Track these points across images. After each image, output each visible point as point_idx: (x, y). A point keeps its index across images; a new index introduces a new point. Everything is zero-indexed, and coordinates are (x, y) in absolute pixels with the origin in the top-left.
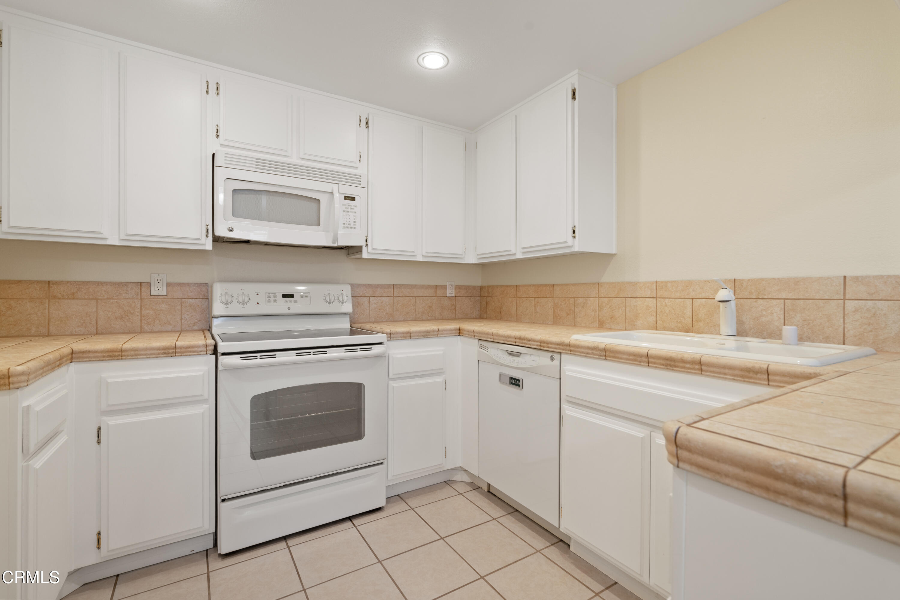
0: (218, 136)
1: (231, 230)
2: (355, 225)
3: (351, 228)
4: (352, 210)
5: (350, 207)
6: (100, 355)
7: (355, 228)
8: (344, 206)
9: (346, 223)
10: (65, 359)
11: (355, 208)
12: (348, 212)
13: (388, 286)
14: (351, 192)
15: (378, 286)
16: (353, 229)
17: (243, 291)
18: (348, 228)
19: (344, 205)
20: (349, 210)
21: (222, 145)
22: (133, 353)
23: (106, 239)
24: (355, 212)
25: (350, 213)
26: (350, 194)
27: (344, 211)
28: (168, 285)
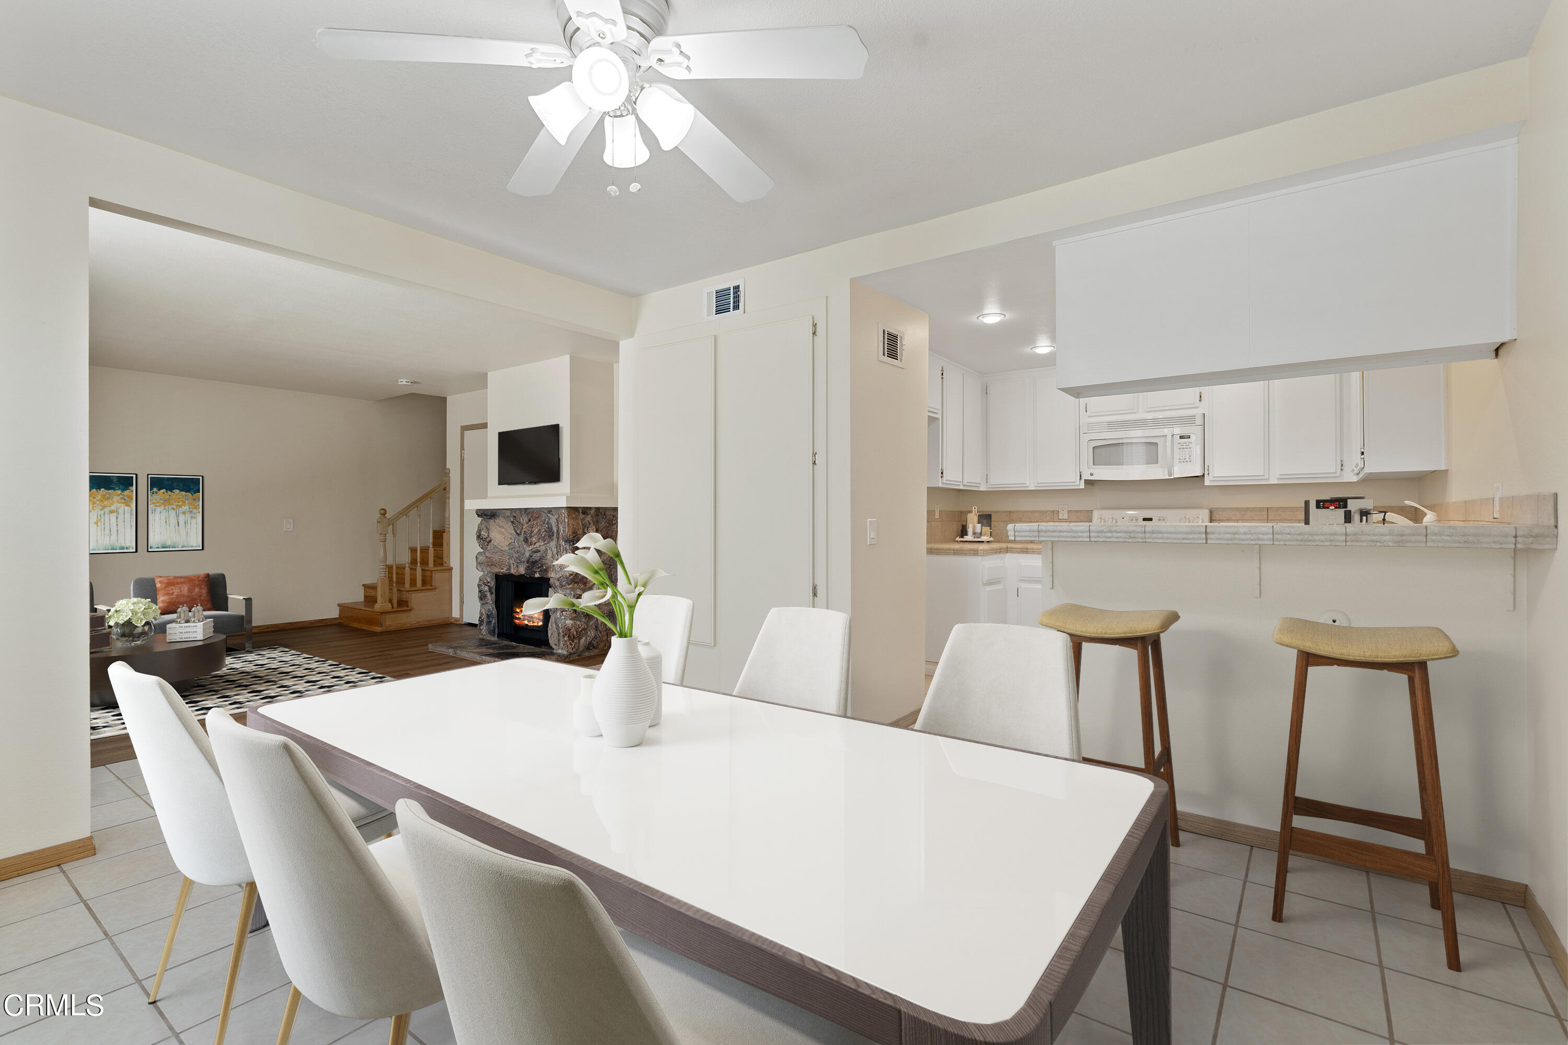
0: (1086, 411)
1: (1092, 475)
2: (1190, 459)
3: (1187, 461)
4: (1187, 447)
5: (1185, 444)
6: (1018, 550)
7: (1190, 461)
8: (1179, 445)
9: (1182, 458)
10: (1003, 550)
11: (1190, 444)
12: (1184, 448)
13: (1261, 509)
14: (1185, 431)
15: (1247, 509)
16: (1188, 463)
17: (1113, 516)
18: (1184, 462)
19: (1179, 443)
20: (1185, 447)
21: (1089, 417)
22: (1031, 550)
23: (1028, 487)
24: (1190, 448)
25: (1185, 450)
26: (1185, 433)
27: (1180, 449)
28: (1069, 512)
